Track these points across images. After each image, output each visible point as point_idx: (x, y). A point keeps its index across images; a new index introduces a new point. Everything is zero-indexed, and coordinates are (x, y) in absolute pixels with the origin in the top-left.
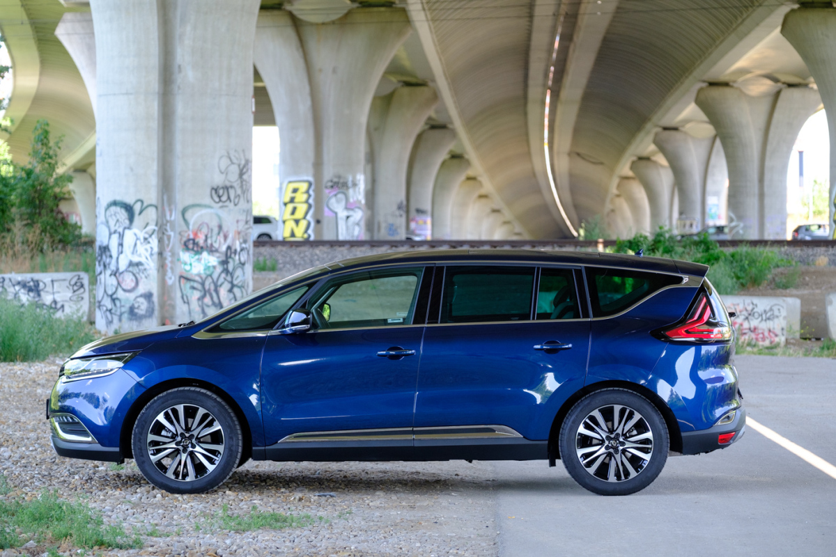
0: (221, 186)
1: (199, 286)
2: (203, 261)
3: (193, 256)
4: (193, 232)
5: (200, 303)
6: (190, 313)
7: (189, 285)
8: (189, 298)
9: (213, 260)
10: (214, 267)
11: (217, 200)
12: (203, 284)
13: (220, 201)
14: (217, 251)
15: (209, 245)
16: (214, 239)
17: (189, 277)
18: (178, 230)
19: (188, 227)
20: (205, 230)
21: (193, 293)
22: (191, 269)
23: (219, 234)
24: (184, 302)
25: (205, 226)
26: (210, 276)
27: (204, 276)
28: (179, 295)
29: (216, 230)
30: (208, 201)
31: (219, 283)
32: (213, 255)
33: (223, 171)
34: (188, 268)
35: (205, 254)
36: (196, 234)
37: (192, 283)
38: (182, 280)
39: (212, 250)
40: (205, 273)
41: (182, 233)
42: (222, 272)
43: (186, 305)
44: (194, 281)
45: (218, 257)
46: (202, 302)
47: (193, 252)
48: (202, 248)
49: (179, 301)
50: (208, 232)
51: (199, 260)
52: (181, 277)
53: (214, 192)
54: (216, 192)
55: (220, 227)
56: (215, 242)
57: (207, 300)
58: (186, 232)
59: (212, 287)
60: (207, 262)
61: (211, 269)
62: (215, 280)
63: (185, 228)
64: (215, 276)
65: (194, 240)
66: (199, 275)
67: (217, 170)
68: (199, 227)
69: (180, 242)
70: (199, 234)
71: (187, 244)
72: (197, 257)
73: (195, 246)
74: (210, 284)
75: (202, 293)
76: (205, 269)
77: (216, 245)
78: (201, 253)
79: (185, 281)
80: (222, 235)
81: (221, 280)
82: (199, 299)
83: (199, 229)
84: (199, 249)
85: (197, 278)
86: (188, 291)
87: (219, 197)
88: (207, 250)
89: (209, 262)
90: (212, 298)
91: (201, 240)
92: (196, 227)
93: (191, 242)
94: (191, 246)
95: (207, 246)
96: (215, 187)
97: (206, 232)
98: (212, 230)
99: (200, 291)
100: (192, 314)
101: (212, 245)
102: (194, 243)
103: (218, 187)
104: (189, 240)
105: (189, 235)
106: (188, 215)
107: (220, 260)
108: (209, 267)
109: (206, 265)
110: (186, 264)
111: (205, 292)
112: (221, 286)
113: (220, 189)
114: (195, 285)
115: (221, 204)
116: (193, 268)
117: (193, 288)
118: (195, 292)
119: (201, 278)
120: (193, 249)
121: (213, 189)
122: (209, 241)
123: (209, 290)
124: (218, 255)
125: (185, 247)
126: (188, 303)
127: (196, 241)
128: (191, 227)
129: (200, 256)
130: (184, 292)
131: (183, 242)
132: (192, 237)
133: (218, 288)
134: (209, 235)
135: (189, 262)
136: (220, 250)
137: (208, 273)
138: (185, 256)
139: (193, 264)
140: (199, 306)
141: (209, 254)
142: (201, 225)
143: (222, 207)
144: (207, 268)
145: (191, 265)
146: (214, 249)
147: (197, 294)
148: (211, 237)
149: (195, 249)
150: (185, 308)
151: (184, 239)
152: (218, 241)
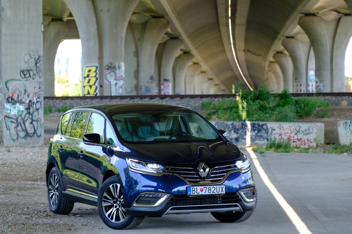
0: (25, 70)
1: (15, 121)
2: (17, 108)
3: (11, 105)
4: (11, 93)
5: (16, 129)
6: (10, 135)
7: (9, 120)
8: (10, 127)
9: (22, 108)
10: (23, 111)
11: (24, 77)
12: (17, 120)
13: (25, 77)
14: (24, 103)
15: (20, 100)
16: (22, 97)
17: (10, 116)
18: (4, 92)
19: (9, 91)
20: (17, 92)
21: (12, 124)
22: (11, 112)
23: (25, 94)
24: (7, 129)
25: (18, 90)
26: (21, 115)
27: (17, 116)
28: (4, 125)
29: (23, 92)
30: (19, 77)
31: (25, 119)
32: (22, 105)
33: (26, 62)
34: (9, 112)
35: (18, 105)
36: (13, 94)
37: (11, 120)
38: (6, 118)
39: (21, 103)
40: (18, 114)
41: (5, 94)
42: (27, 114)
43: (8, 131)
44: (12, 118)
45: (24, 106)
46: (17, 129)
47: (11, 104)
48: (16, 101)
49: (5, 129)
50: (19, 93)
51: (15, 108)
52: (6, 116)
53: (22, 72)
54: (23, 73)
55: (25, 91)
56: (23, 98)
57: (19, 128)
58: (8, 93)
59: (22, 122)
60: (19, 108)
61: (21, 112)
62: (23, 118)
63: (7, 91)
64: (23, 116)
65: (12, 97)
66: (15, 115)
67: (23, 61)
68: (14, 91)
69: (5, 99)
70: (14, 95)
71: (8, 99)
72: (13, 106)
73: (13, 100)
74: (20, 120)
75: (17, 125)
76: (18, 112)
77: (23, 100)
78: (16, 104)
79: (8, 118)
80: (26, 94)
81: (26, 118)
82: (15, 128)
83: (14, 92)
84: (15, 102)
85: (14, 117)
86: (9, 123)
87: (25, 75)
88: (18, 103)
89: (20, 109)
90: (22, 127)
91: (15, 98)
92: (13, 91)
93: (10, 98)
94: (10, 101)
95: (19, 101)
96: (23, 70)
97: (18, 94)
98: (21, 92)
99: (16, 123)
100: (12, 135)
101: (21, 100)
102: (12, 99)
103: (24, 70)
104: (9, 97)
105: (9, 95)
106: (8, 85)
107: (26, 107)
108: (20, 111)
109: (18, 110)
110: (8, 110)
111: (18, 124)
112: (26, 120)
113: (25, 71)
114: (13, 120)
115: (25, 79)
116: (12, 112)
117: (12, 122)
118: (13, 124)
119: (16, 117)
120: (11, 102)
121: (21, 71)
122: (20, 98)
123: (20, 123)
124: (24, 105)
125: (7, 101)
126: (9, 130)
127: (13, 98)
128: (10, 91)
129: (15, 106)
130: (7, 124)
131: (6, 99)
132: (11, 96)
133: (25, 122)
134: (20, 95)
135: (9, 109)
136: (25, 102)
137: (20, 114)
138: (8, 106)
139: (12, 110)
140: (15, 131)
141: (20, 104)
142: (15, 90)
143: (26, 80)
144: (19, 111)
145: (10, 110)
146: (22, 102)
147: (14, 125)
148: (21, 96)
149: (13, 102)
150: (8, 132)
151: (7, 97)
152: (24, 98)
